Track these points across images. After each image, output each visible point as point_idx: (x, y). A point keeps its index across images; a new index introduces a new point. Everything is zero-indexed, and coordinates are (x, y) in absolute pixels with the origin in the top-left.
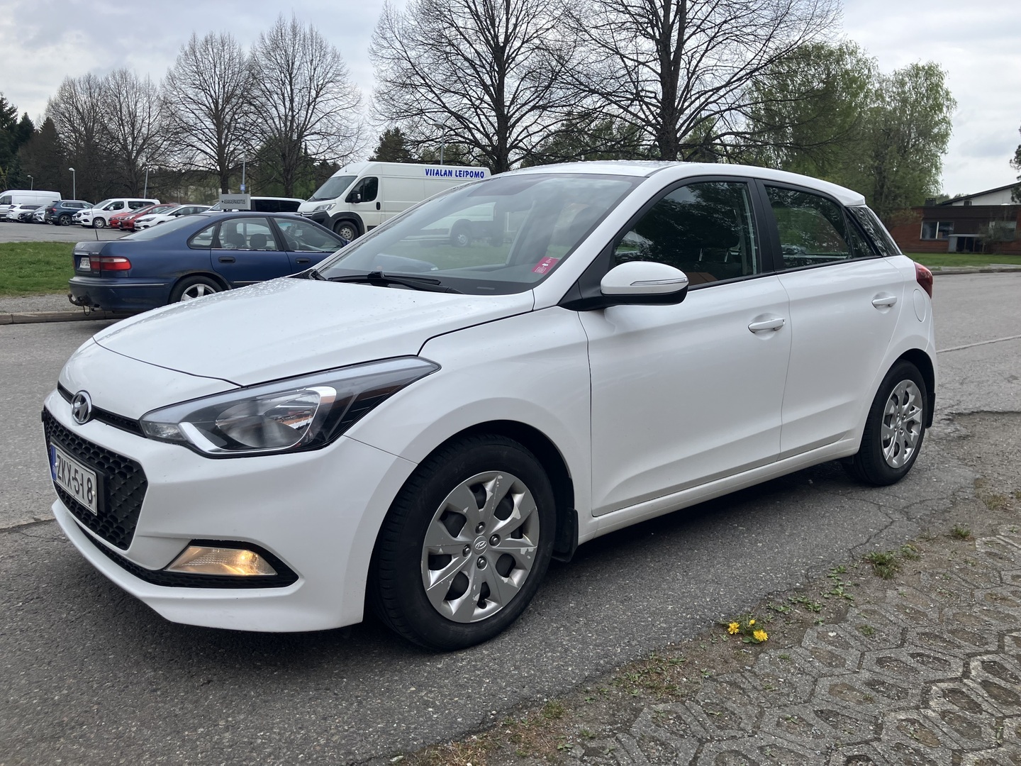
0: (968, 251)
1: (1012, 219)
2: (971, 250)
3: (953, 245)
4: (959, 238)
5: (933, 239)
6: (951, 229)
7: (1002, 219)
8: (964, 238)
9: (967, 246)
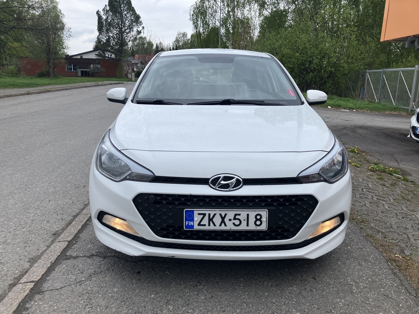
0: (85, 76)
1: (99, 64)
2: (86, 76)
3: (79, 74)
4: (81, 71)
5: (71, 71)
6: (77, 67)
7: (96, 64)
8: (83, 71)
9: (85, 74)
